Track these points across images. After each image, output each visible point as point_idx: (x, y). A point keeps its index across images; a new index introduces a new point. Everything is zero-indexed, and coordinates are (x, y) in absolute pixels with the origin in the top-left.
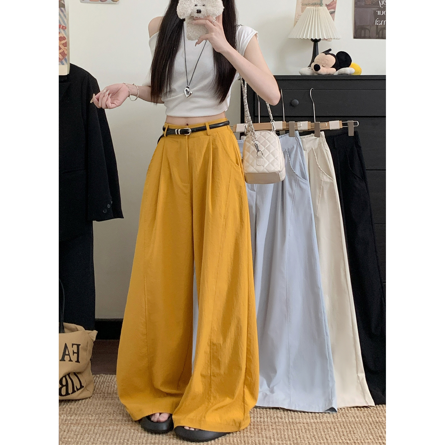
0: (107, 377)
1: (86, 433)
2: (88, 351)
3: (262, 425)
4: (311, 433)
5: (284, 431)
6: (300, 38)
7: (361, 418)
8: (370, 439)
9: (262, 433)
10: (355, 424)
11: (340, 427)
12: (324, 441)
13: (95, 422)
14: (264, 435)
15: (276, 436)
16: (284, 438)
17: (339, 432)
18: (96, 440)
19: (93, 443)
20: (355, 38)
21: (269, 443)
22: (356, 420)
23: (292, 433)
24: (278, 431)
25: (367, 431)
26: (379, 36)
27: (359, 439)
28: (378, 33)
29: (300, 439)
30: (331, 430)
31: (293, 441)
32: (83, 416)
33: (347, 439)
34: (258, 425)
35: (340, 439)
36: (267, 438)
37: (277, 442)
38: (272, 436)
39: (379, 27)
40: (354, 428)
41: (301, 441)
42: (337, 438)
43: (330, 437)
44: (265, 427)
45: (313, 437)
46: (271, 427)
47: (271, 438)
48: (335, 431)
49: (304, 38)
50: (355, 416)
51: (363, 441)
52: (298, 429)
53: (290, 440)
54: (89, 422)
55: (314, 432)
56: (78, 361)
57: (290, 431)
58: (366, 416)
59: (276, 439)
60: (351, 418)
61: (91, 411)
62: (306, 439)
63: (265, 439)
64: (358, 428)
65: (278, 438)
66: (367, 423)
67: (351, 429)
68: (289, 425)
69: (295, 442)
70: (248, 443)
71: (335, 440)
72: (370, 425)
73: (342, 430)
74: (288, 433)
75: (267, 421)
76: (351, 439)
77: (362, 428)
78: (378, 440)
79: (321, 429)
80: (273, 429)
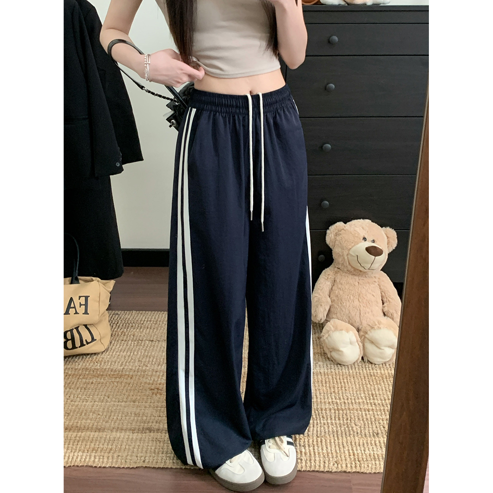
7: (355, 369)
10: (348, 377)
11: (332, 381)
22: (349, 372)
25: (360, 388)
33: (337, 397)
40: (346, 382)
48: (326, 386)
51: (353, 401)
64: (351, 382)
66: (360, 377)
67: (343, 384)
72: (363, 380)
73: (334, 385)
77: (355, 383)
78: (370, 399)
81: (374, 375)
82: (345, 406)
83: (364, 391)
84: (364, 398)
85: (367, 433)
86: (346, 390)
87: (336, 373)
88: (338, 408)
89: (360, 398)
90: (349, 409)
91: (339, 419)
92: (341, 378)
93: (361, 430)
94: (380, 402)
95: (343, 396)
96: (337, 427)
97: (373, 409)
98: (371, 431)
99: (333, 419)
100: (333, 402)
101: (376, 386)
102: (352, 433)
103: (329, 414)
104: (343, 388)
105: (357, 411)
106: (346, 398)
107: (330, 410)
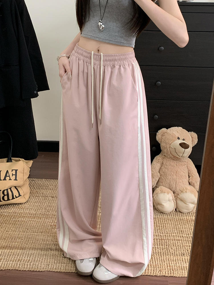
7: (171, 216)
10: (168, 220)
11: (158, 222)
22: (168, 218)
25: (174, 227)
33: (161, 232)
40: (166, 224)
51: (170, 235)
64: (169, 223)
66: (174, 220)
72: (176, 222)
73: (159, 225)
76: (164, 232)
77: (171, 224)
78: (180, 234)
81: (183, 220)
82: (166, 238)
83: (177, 229)
84: (176, 233)
85: (178, 254)
86: (166, 228)
87: (160, 218)
88: (161, 239)
89: (174, 233)
90: (168, 239)
91: (162, 245)
92: (163, 221)
93: (174, 252)
94: (185, 235)
95: (164, 231)
96: (160, 250)
97: (181, 240)
98: (180, 253)
99: (159, 245)
100: (158, 235)
101: (183, 226)
102: (169, 253)
103: (156, 242)
104: (165, 227)
105: (173, 241)
106: (166, 233)
107: (157, 239)
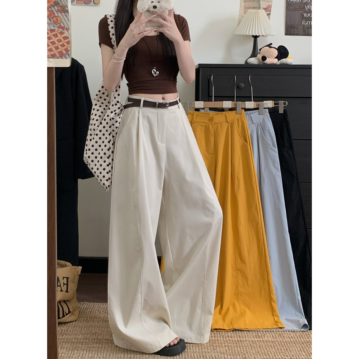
0: (90, 304)
1: (75, 350)
2: (75, 282)
3: (217, 343)
4: (256, 350)
5: (234, 348)
6: (244, 35)
7: (295, 338)
8: (304, 355)
9: (217, 349)
10: (290, 343)
11: (278, 345)
12: (267, 357)
13: (82, 340)
14: (219, 351)
15: (228, 352)
16: (234, 353)
17: (278, 350)
18: (84, 355)
19: (82, 358)
20: (286, 34)
21: (223, 357)
22: (291, 340)
23: (240, 349)
24: (230, 347)
25: (301, 349)
26: (305, 33)
27: (294, 355)
28: (304, 31)
29: (248, 354)
30: (272, 348)
31: (242, 356)
32: (72, 335)
33: (285, 355)
34: (213, 343)
35: (279, 355)
36: (221, 353)
37: (229, 357)
38: (225, 352)
39: (305, 26)
40: (290, 346)
41: (248, 356)
42: (277, 354)
43: (271, 353)
44: (219, 344)
45: (258, 353)
46: (223, 344)
47: (224, 354)
48: (275, 349)
49: (247, 34)
50: (290, 336)
52: (245, 346)
53: (239, 355)
54: (76, 341)
55: (259, 349)
56: (67, 291)
57: (239, 347)
58: (298, 337)
59: (228, 354)
60: (287, 338)
61: (78, 332)
62: (252, 355)
63: (219, 354)
64: (293, 346)
65: (230, 353)
66: (300, 343)
67: (287, 347)
68: (237, 343)
69: (244, 356)
70: (206, 358)
71: (275, 356)
72: (302, 345)
73: (281, 348)
74: (238, 349)
75: (220, 339)
76: (288, 355)
77: (296, 347)
79: (263, 347)
80: (225, 346)
